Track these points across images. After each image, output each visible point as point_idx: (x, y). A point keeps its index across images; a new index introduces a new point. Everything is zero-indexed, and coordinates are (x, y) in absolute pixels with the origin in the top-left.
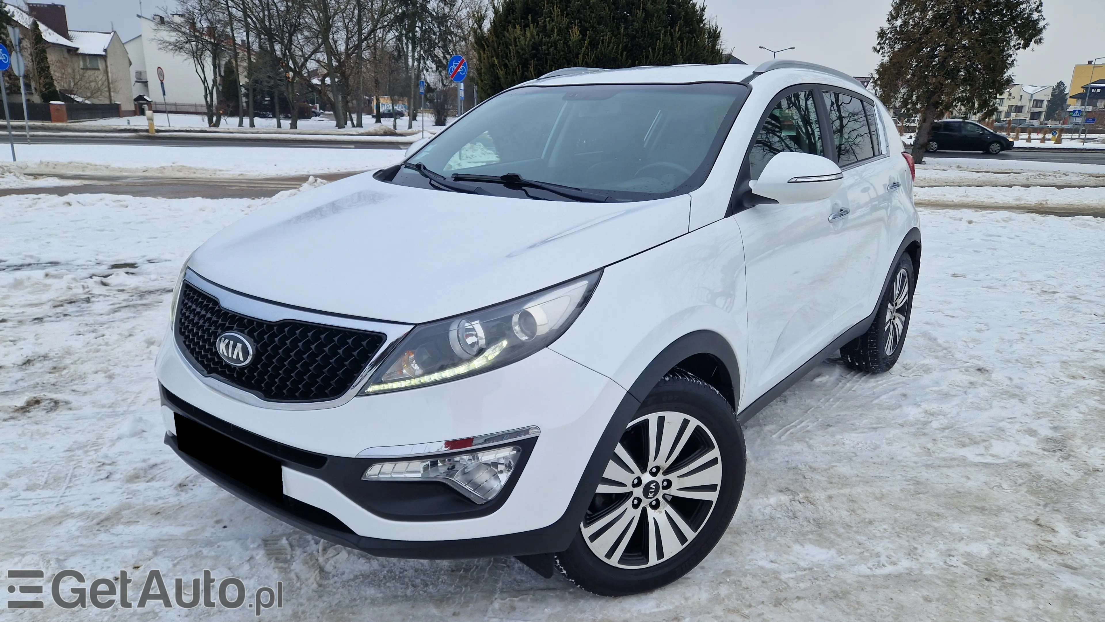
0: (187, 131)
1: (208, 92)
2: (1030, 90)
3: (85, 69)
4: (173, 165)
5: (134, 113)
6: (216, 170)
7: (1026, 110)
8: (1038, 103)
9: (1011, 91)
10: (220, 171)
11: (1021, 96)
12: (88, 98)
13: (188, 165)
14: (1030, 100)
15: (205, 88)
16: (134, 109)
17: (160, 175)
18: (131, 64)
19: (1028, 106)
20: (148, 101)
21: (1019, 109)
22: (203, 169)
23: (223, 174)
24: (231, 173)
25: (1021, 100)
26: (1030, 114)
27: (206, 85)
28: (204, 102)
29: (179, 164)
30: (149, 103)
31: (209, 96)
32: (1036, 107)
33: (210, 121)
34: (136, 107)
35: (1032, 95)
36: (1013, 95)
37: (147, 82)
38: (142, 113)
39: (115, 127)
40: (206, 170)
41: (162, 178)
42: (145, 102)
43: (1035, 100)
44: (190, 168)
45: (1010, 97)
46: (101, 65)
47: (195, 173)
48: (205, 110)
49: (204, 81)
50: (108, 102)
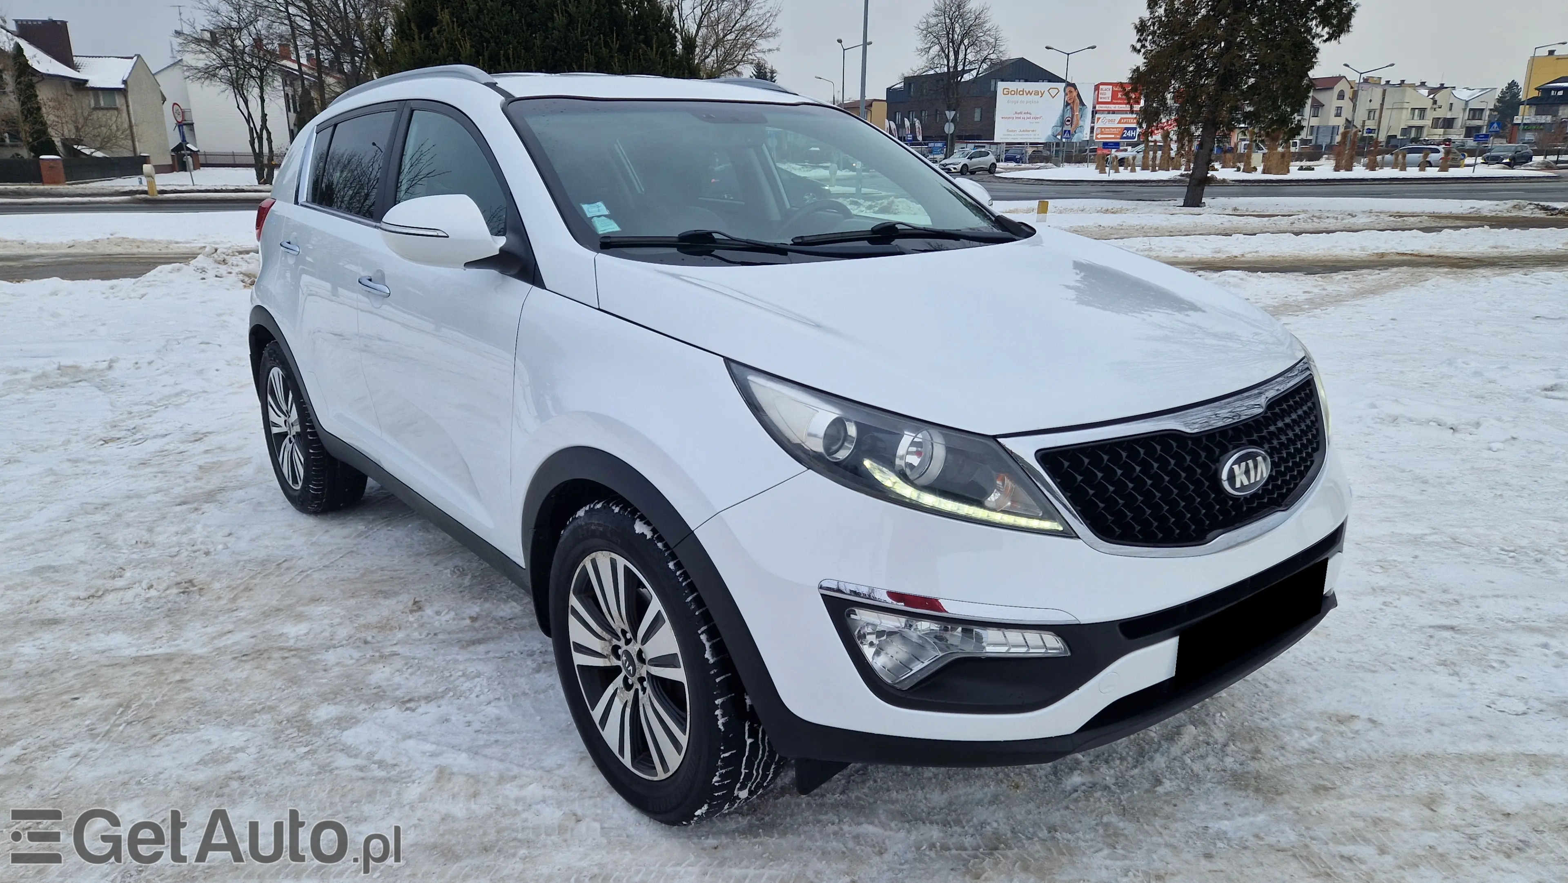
0: (216, 191)
1: (255, 135)
2: (1463, 94)
3: (97, 108)
4: (111, 237)
5: (170, 169)
6: (170, 242)
7: (1458, 123)
8: (1476, 113)
9: (1437, 98)
10: (177, 243)
11: (1451, 104)
12: (98, 149)
13: (131, 237)
14: (1465, 110)
15: (251, 130)
16: (170, 162)
17: (91, 251)
18: (164, 99)
19: (1461, 117)
20: (191, 150)
21: (1448, 123)
22: (152, 241)
23: (179, 248)
24: (192, 245)
25: (1451, 109)
26: (1464, 130)
27: (252, 125)
28: (250, 150)
29: (117, 235)
30: (194, 154)
31: (256, 141)
32: (1473, 119)
33: (260, 176)
34: (173, 160)
35: (1467, 102)
36: (1439, 103)
37: (192, 124)
38: (183, 167)
39: (118, 188)
40: (155, 242)
41: (92, 255)
42: (189, 152)
43: (1471, 110)
44: (134, 241)
45: (1435, 106)
46: (119, 101)
47: (138, 247)
48: (252, 161)
49: (249, 119)
50: (130, 154)
